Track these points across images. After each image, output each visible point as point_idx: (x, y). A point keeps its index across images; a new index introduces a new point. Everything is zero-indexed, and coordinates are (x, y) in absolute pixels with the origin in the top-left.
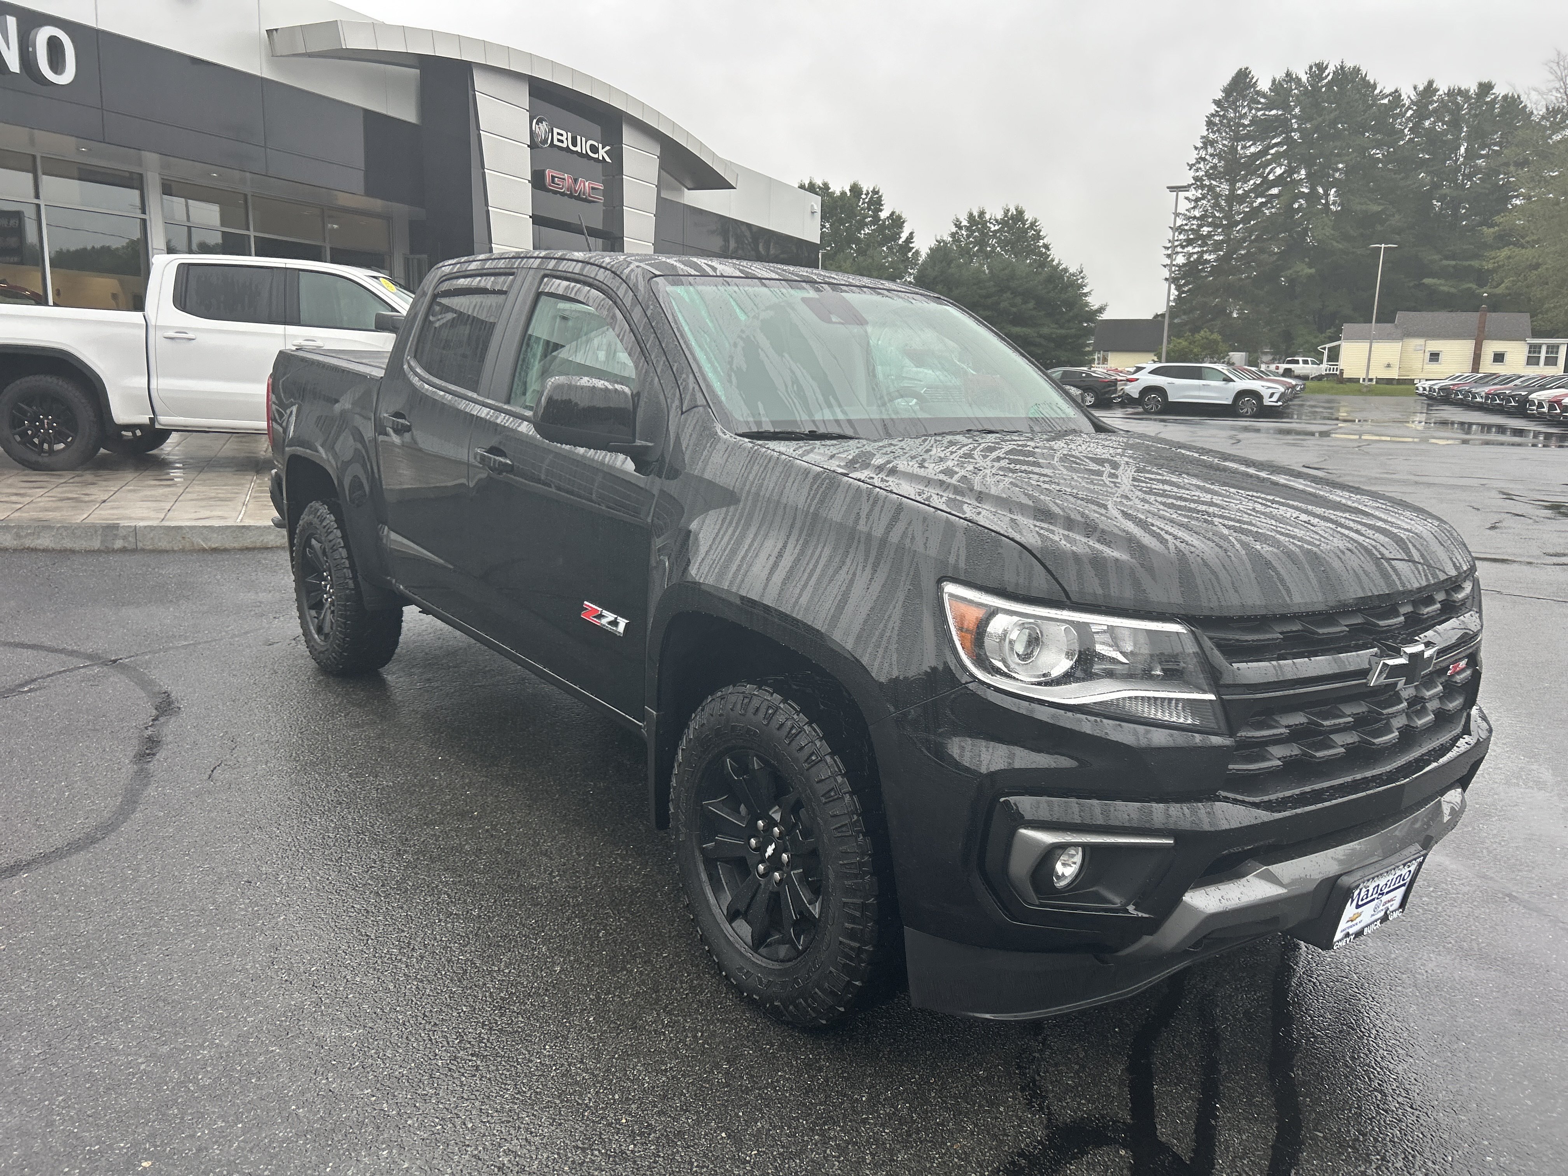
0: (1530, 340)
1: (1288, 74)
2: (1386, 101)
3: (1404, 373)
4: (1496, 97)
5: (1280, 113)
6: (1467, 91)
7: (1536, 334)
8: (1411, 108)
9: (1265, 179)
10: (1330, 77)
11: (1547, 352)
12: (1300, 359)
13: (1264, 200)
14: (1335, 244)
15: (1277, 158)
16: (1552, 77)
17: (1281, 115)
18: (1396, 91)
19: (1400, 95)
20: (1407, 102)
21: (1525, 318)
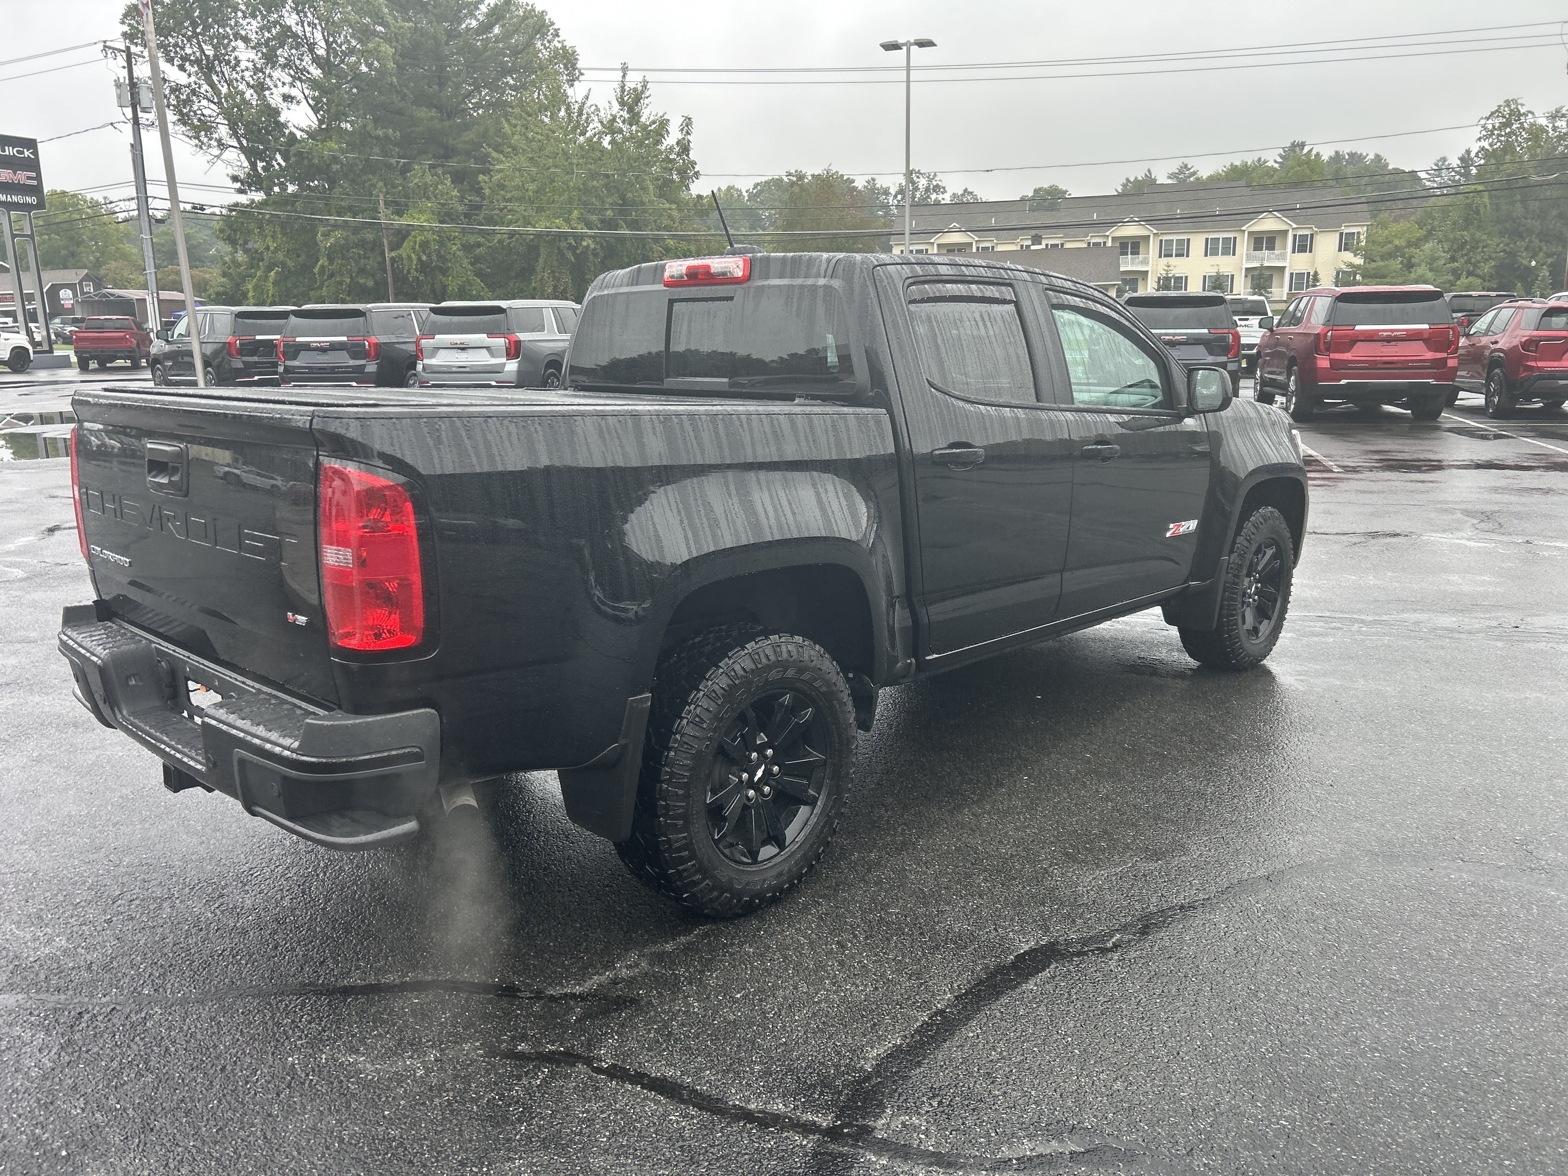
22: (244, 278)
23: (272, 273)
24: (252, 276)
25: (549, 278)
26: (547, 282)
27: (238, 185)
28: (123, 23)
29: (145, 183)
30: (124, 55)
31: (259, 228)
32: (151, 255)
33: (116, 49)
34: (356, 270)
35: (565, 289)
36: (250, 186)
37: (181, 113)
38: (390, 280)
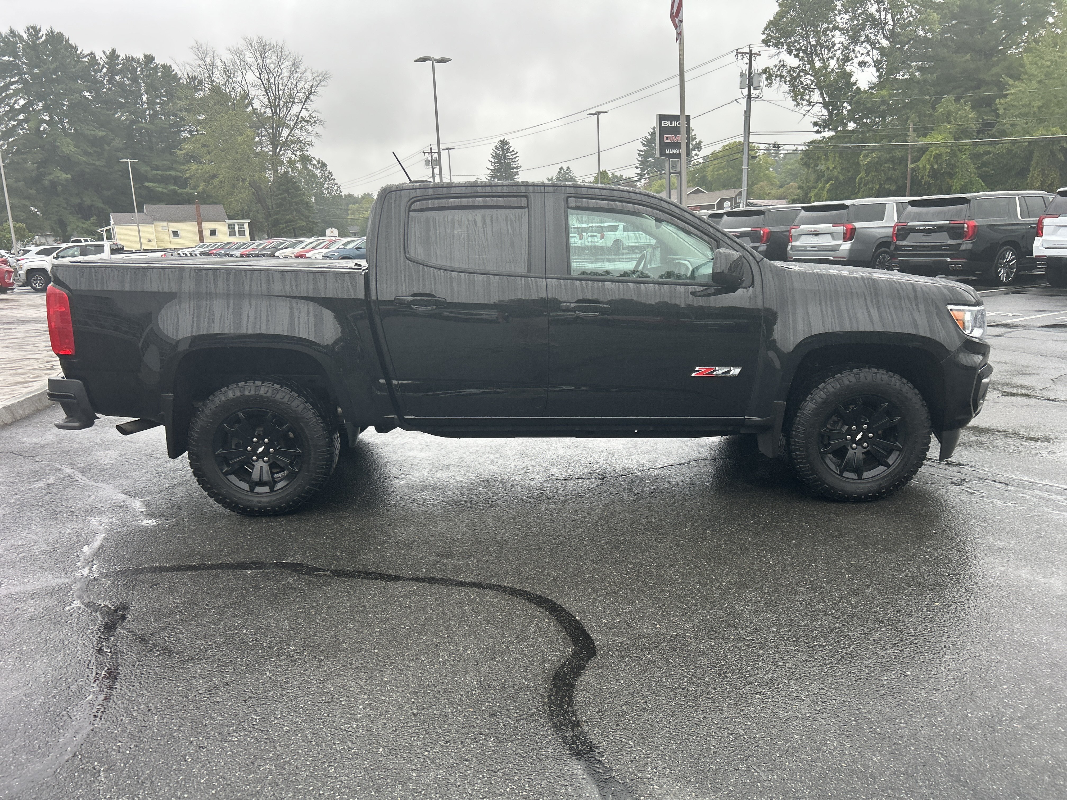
0: (228, 221)
1: (12, 32)
2: (86, 59)
3: (160, 245)
4: (157, 66)
5: (12, 59)
6: (138, 59)
7: (230, 218)
8: (105, 67)
9: (12, 107)
10: (44, 38)
11: (239, 228)
12: (82, 239)
13: (15, 123)
14: (80, 157)
15: (16, 92)
16: (197, 58)
17: (13, 61)
18: (92, 53)
19: (95, 57)
20: (100, 61)
21: (220, 208)
22: (810, 189)
23: (828, 185)
24: (815, 188)
25: (1038, 175)
26: (1036, 178)
27: (817, 128)
28: (763, 33)
29: (749, 134)
30: (748, 55)
31: (825, 155)
32: (746, 179)
33: (743, 53)
34: (884, 179)
35: (1052, 183)
36: (824, 128)
37: (793, 86)
38: (908, 185)
